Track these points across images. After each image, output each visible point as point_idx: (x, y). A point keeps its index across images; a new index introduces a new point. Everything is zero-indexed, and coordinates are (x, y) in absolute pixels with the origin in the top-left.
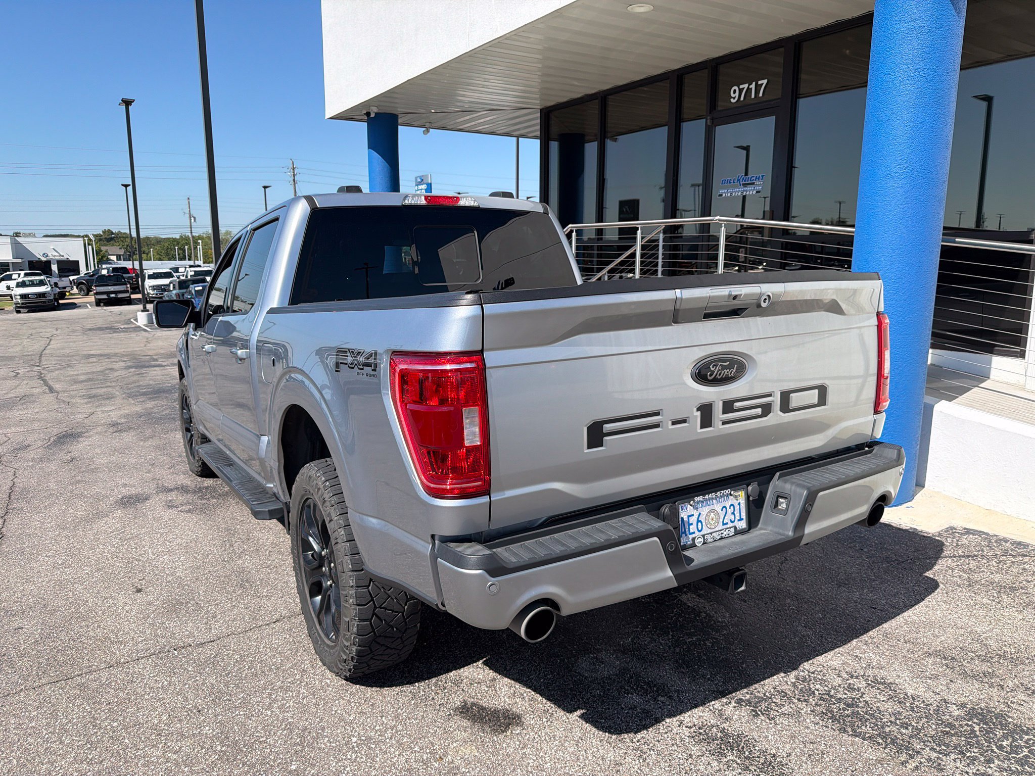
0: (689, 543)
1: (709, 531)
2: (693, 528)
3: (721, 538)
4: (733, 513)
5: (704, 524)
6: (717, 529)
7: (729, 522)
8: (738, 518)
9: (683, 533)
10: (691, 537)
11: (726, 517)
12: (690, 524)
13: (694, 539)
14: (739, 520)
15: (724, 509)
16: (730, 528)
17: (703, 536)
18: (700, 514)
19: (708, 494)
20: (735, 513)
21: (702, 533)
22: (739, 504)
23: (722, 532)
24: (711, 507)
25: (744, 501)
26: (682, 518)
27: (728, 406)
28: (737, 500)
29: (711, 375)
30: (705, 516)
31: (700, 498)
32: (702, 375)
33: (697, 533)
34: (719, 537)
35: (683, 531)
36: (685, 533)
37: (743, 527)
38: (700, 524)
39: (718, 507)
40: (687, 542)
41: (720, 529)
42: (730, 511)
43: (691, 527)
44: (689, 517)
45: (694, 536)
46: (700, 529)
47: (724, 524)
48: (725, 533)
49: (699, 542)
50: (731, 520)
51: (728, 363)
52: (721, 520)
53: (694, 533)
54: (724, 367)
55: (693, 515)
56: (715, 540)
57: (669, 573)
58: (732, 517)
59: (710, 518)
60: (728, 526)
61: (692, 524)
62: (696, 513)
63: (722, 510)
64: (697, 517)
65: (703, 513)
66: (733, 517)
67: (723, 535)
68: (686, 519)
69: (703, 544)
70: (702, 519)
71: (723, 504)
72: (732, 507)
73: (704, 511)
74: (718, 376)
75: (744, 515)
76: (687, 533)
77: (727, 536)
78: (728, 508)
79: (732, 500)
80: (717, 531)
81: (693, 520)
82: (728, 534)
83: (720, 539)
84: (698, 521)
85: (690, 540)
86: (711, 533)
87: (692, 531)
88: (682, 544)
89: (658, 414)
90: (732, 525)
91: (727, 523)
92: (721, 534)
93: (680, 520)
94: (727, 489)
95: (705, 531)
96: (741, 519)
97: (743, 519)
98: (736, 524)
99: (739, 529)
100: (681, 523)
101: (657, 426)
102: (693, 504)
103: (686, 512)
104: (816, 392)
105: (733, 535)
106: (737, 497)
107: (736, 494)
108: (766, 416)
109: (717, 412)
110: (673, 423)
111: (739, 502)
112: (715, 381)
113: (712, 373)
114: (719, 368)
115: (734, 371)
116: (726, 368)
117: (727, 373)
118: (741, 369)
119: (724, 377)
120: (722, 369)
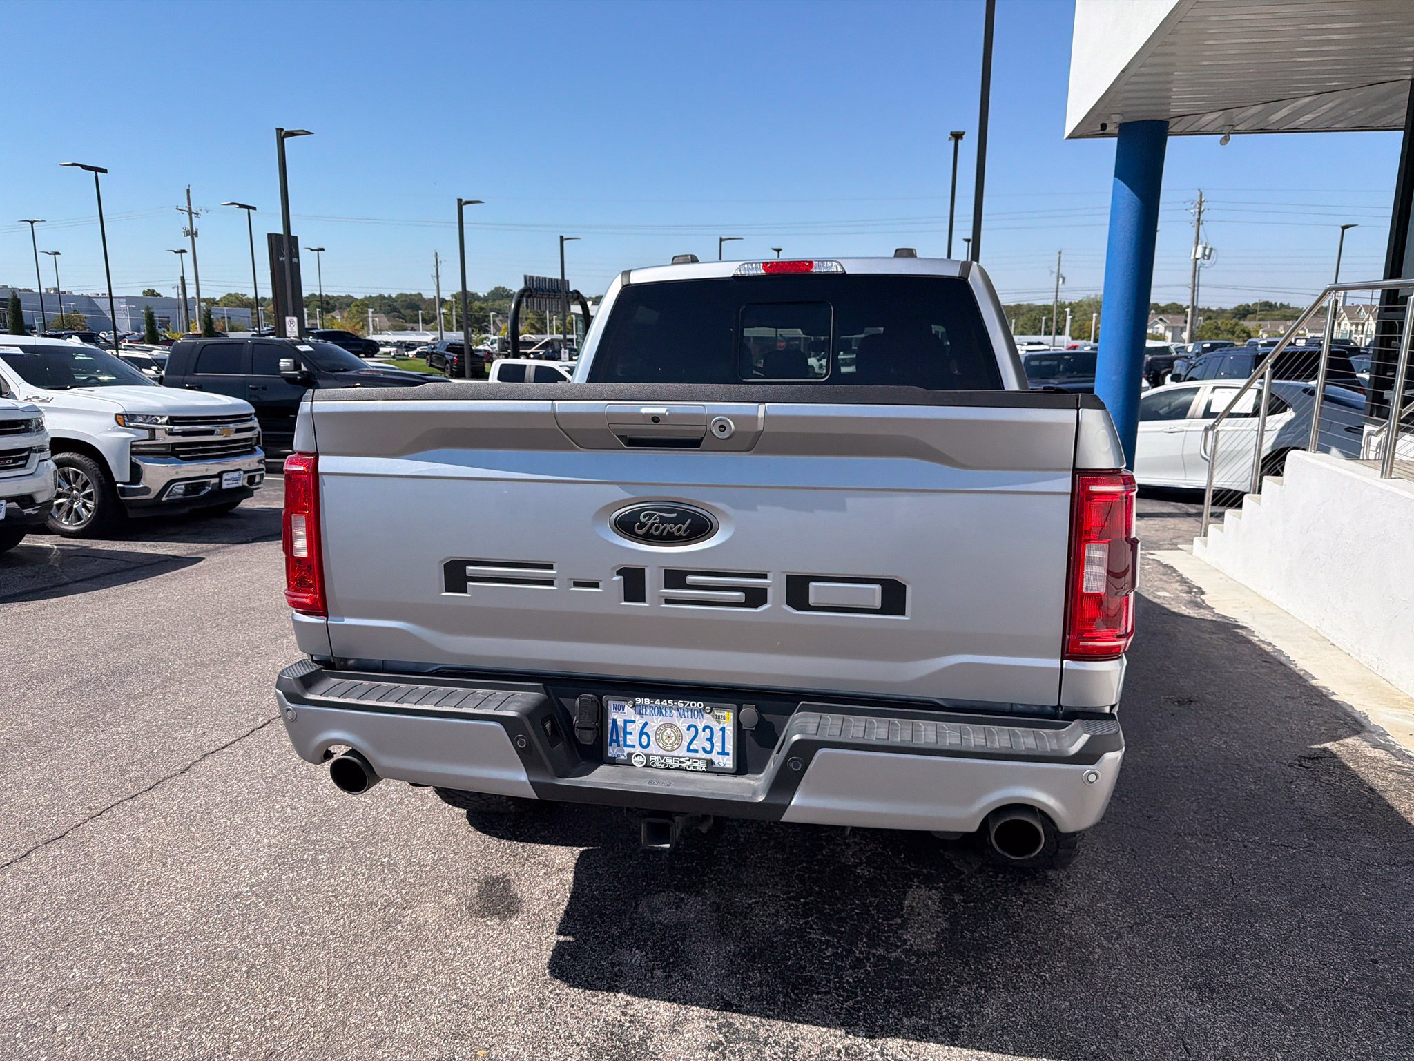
0: (622, 757)
1: (661, 752)
2: (630, 740)
3: (680, 769)
4: (710, 740)
5: (652, 739)
6: (676, 753)
7: (701, 751)
8: (718, 747)
9: (612, 741)
10: (627, 750)
11: (695, 742)
12: (626, 733)
13: (630, 755)
14: (719, 753)
15: (693, 730)
16: (699, 759)
17: (647, 756)
18: (646, 724)
19: (662, 699)
20: (714, 740)
21: (646, 751)
22: (723, 729)
23: (683, 760)
24: (668, 720)
25: (731, 728)
26: (614, 721)
27: (675, 578)
28: (719, 723)
29: (639, 528)
30: (655, 728)
31: (647, 701)
32: (626, 526)
33: (638, 750)
34: (677, 766)
35: (615, 738)
36: (617, 741)
37: (727, 766)
38: (644, 737)
39: (682, 724)
40: (619, 756)
41: (681, 755)
42: (704, 735)
43: (629, 737)
44: (626, 722)
45: (632, 750)
46: (645, 744)
47: (689, 750)
48: (688, 763)
49: (638, 761)
50: (704, 749)
51: (675, 515)
52: (685, 743)
53: (633, 746)
54: (663, 520)
55: (634, 722)
56: (668, 768)
57: (523, 777)
58: (708, 746)
59: (665, 734)
60: (698, 755)
61: (631, 733)
62: (640, 722)
63: (688, 729)
64: (641, 726)
65: (653, 724)
66: (710, 746)
67: (684, 766)
68: (620, 722)
69: (644, 766)
70: (650, 730)
71: (691, 722)
72: (708, 731)
73: (655, 722)
74: (652, 531)
75: (729, 747)
76: (622, 743)
77: (691, 768)
78: (700, 730)
79: (707, 719)
80: (673, 757)
81: (635, 728)
82: (694, 767)
83: (676, 769)
84: (642, 733)
85: (625, 754)
86: (662, 757)
87: (629, 742)
88: (610, 755)
89: (550, 567)
90: (705, 756)
91: (696, 751)
92: (680, 762)
93: (610, 721)
94: (697, 701)
95: (653, 749)
96: (723, 753)
97: (728, 754)
98: (714, 757)
99: (717, 765)
100: (610, 726)
101: (550, 583)
102: (634, 706)
103: (621, 713)
104: (878, 587)
105: (703, 771)
106: (718, 718)
107: (717, 713)
108: (756, 607)
109: (653, 583)
110: (577, 584)
111: (721, 726)
112: (648, 538)
113: (642, 525)
114: (655, 519)
115: (684, 527)
116: (669, 520)
117: (671, 528)
118: (700, 528)
119: (665, 533)
120: (660, 522)
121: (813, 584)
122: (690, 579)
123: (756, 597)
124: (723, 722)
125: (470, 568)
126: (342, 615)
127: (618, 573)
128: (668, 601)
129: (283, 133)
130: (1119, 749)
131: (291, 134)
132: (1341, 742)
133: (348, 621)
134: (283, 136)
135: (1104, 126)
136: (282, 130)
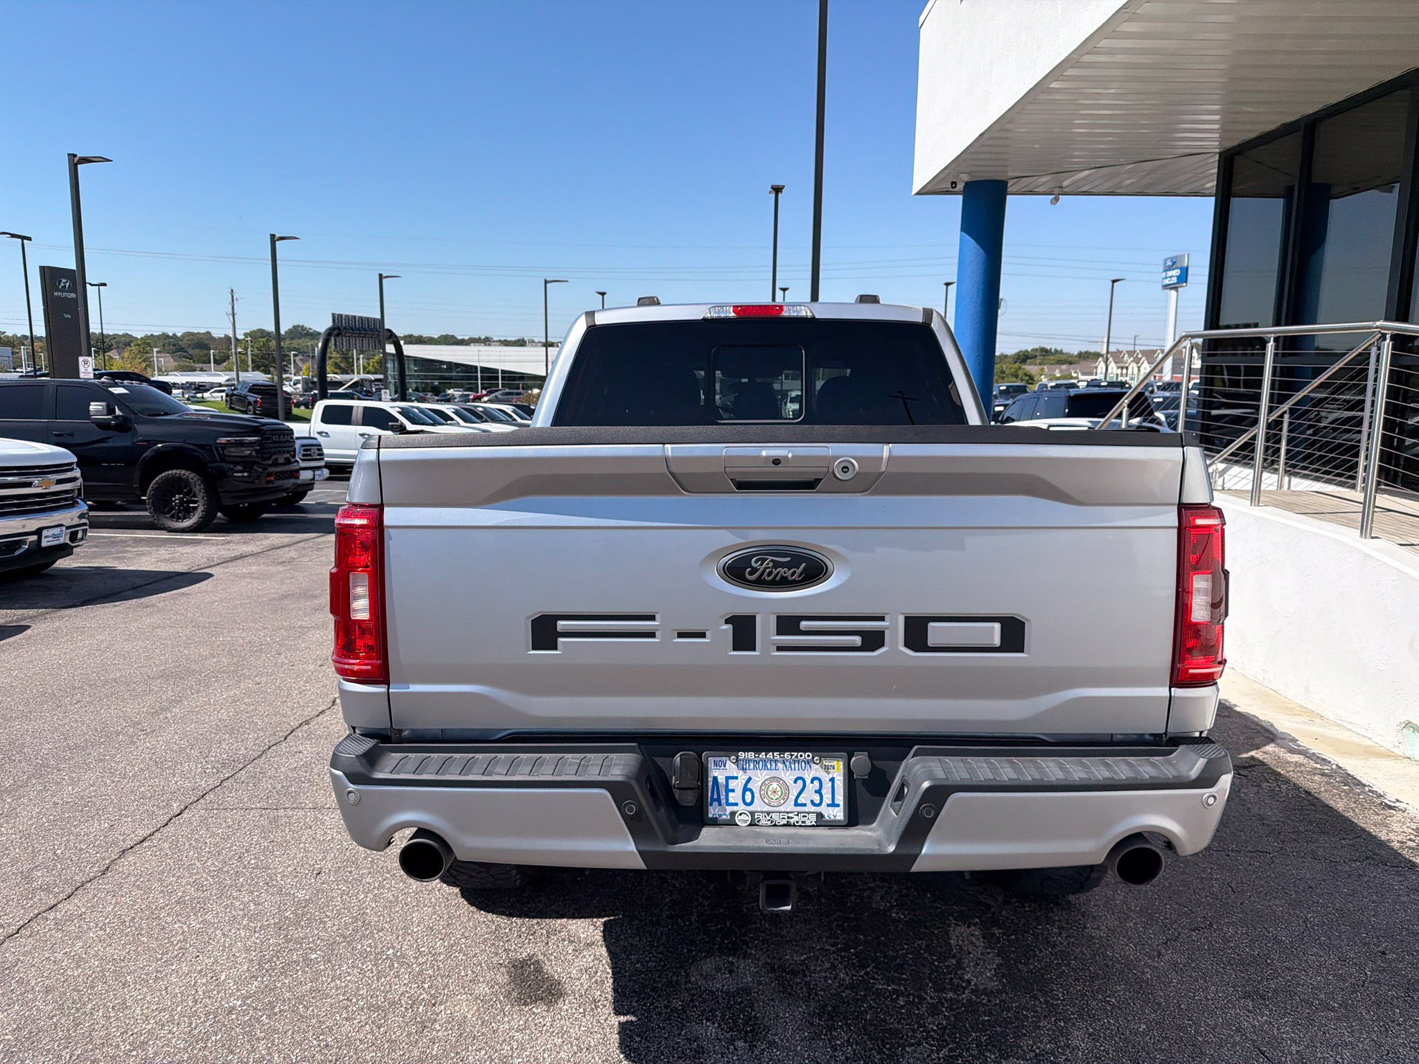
0: (725, 817)
1: (766, 808)
2: (732, 797)
3: (788, 825)
4: (819, 792)
5: (757, 795)
6: (782, 809)
7: (809, 804)
8: (827, 799)
9: (713, 800)
10: (729, 809)
11: (802, 795)
12: (728, 791)
13: (733, 814)
14: (828, 805)
15: (800, 782)
16: (808, 813)
17: (752, 814)
18: (750, 779)
19: (767, 752)
20: (823, 792)
21: (751, 808)
22: (832, 780)
23: (790, 815)
24: (773, 773)
25: (842, 778)
26: (715, 779)
27: (788, 624)
28: (828, 773)
29: (750, 574)
30: (760, 783)
31: (751, 755)
32: (737, 572)
33: (741, 808)
34: (784, 822)
35: (715, 796)
36: (719, 800)
37: (838, 818)
38: (748, 793)
39: (788, 776)
40: (720, 815)
41: (788, 810)
42: (812, 787)
43: (731, 794)
44: (728, 778)
45: (735, 808)
46: (748, 801)
47: (796, 804)
48: (796, 818)
49: (743, 820)
50: (812, 801)
51: (789, 559)
52: (793, 797)
53: (736, 804)
54: (777, 565)
55: (736, 778)
56: (775, 825)
57: (632, 847)
58: (817, 799)
59: (770, 788)
60: (806, 809)
61: (733, 791)
62: (743, 777)
63: (795, 782)
64: (744, 782)
65: (758, 779)
66: (818, 798)
67: (792, 821)
68: (721, 780)
69: (749, 825)
70: (753, 786)
71: (798, 774)
72: (816, 783)
73: (759, 777)
74: (764, 576)
75: (840, 799)
76: (723, 801)
77: (800, 823)
78: (808, 782)
79: (816, 770)
80: (780, 812)
81: (735, 785)
82: (803, 822)
83: (784, 825)
84: (745, 789)
85: (728, 813)
86: (768, 813)
87: (731, 800)
88: (710, 816)
89: (652, 618)
90: (813, 809)
91: (805, 805)
92: (788, 817)
93: (710, 779)
94: (805, 752)
95: (758, 806)
96: (833, 804)
97: (838, 805)
98: (823, 809)
99: (827, 818)
100: (710, 784)
101: (652, 635)
102: (737, 761)
103: (723, 770)
104: (997, 626)
105: (813, 826)
106: (827, 768)
107: (826, 763)
108: (873, 650)
109: (765, 631)
110: (681, 635)
111: (831, 776)
112: (761, 584)
113: (754, 571)
114: (768, 564)
115: (799, 571)
116: (783, 565)
117: (785, 573)
118: (814, 571)
119: (778, 578)
120: (773, 567)
121: (931, 624)
122: (804, 625)
123: (873, 640)
124: (833, 773)
125: (560, 623)
126: (406, 681)
127: (727, 622)
128: (779, 649)
129: (76, 160)
130: (1230, 772)
131: (86, 160)
132: (1263, 749)
133: (415, 688)
134: (75, 162)
135: (954, 184)
136: (75, 156)
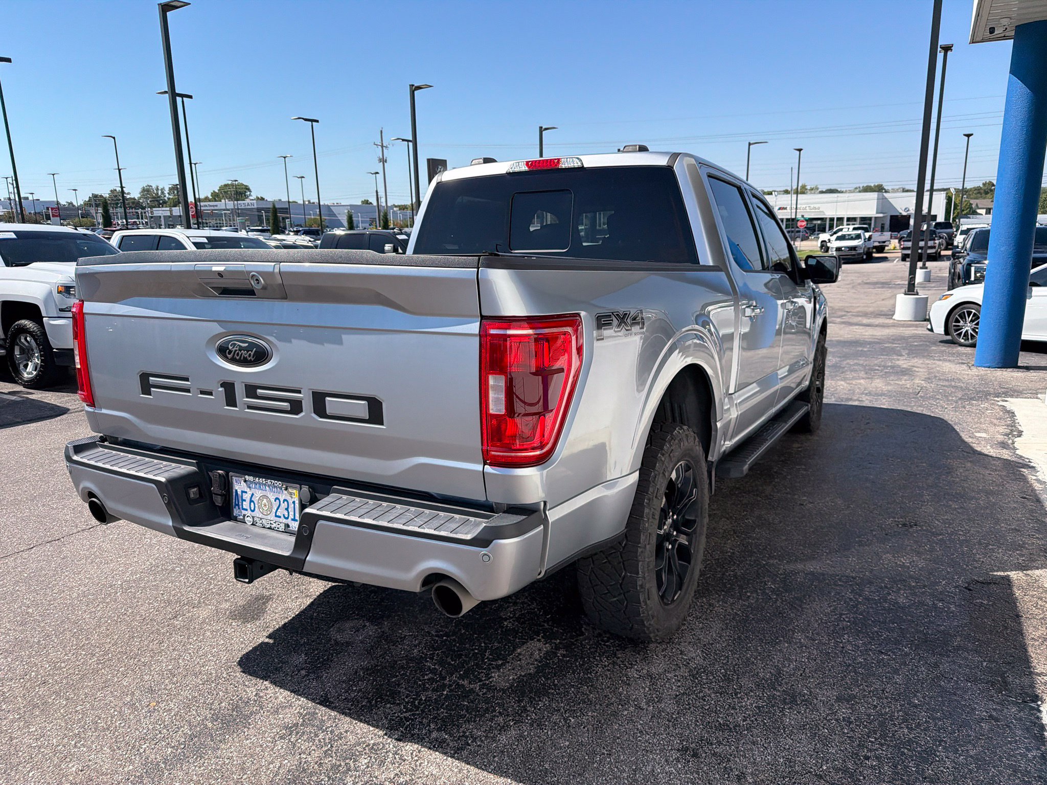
0: (241, 517)
1: (261, 515)
2: (245, 505)
3: (270, 528)
4: (287, 509)
5: (256, 506)
6: (269, 517)
7: (282, 517)
8: (291, 516)
9: (235, 505)
10: (243, 512)
11: (279, 510)
12: (243, 500)
13: (244, 516)
14: (292, 520)
15: (278, 501)
16: (281, 523)
17: (253, 517)
18: (253, 495)
19: (260, 477)
20: (289, 510)
21: (253, 514)
22: (294, 502)
23: (272, 522)
24: (264, 493)
25: (298, 503)
26: (236, 491)
27: (251, 391)
28: (292, 497)
29: (229, 353)
30: (258, 498)
31: (251, 478)
32: (223, 351)
33: (249, 512)
34: (268, 526)
35: (237, 503)
36: (238, 505)
37: (296, 529)
38: (252, 503)
39: (272, 497)
40: (239, 515)
41: (271, 519)
42: (284, 505)
43: (244, 503)
44: (243, 492)
45: (246, 512)
46: (252, 509)
47: (276, 516)
48: (275, 525)
49: (249, 520)
50: (284, 515)
51: (247, 344)
52: (274, 511)
53: (246, 510)
54: (241, 348)
55: (246, 492)
56: (264, 527)
57: (170, 523)
58: (286, 514)
59: (263, 503)
60: (280, 520)
61: (245, 500)
62: (249, 493)
63: (275, 500)
64: (250, 496)
65: (256, 495)
67: (273, 526)
68: (239, 493)
69: (251, 524)
70: (255, 499)
71: (276, 495)
72: (286, 503)
73: (258, 494)
74: (236, 355)
75: (297, 516)
76: (241, 507)
77: (276, 529)
78: (282, 502)
79: (285, 495)
80: (267, 519)
81: (247, 497)
82: (278, 528)
83: (268, 528)
84: (251, 501)
85: (242, 515)
86: (261, 519)
87: (244, 507)
88: (235, 514)
89: (187, 379)
90: (284, 521)
91: (280, 517)
92: (271, 524)
93: (234, 491)
94: (278, 481)
95: (257, 514)
96: (294, 520)
97: (297, 521)
98: (289, 521)
99: (291, 528)
100: (234, 494)
101: (188, 391)
102: (245, 481)
103: (239, 485)
104: (365, 403)
105: (283, 532)
106: (291, 494)
107: (290, 490)
108: (297, 414)
109: (240, 393)
110: (202, 392)
111: (293, 500)
112: (233, 361)
113: (231, 351)
114: (236, 348)
115: (252, 354)
116: (244, 349)
117: (246, 355)
118: (261, 356)
119: (242, 358)
120: (239, 350)
121: (328, 399)
122: (260, 391)
123: (296, 407)
124: (295, 498)
125: (151, 378)
126: (101, 408)
127: (222, 386)
128: (249, 407)
129: (414, 87)
131: (419, 88)
133: (104, 411)
134: (414, 89)
135: (992, 30)
136: (413, 85)
